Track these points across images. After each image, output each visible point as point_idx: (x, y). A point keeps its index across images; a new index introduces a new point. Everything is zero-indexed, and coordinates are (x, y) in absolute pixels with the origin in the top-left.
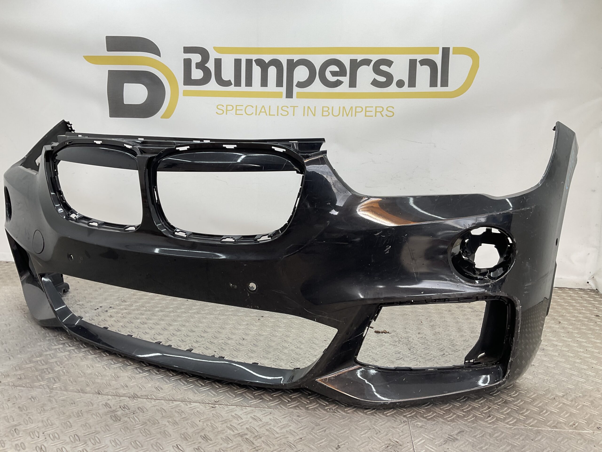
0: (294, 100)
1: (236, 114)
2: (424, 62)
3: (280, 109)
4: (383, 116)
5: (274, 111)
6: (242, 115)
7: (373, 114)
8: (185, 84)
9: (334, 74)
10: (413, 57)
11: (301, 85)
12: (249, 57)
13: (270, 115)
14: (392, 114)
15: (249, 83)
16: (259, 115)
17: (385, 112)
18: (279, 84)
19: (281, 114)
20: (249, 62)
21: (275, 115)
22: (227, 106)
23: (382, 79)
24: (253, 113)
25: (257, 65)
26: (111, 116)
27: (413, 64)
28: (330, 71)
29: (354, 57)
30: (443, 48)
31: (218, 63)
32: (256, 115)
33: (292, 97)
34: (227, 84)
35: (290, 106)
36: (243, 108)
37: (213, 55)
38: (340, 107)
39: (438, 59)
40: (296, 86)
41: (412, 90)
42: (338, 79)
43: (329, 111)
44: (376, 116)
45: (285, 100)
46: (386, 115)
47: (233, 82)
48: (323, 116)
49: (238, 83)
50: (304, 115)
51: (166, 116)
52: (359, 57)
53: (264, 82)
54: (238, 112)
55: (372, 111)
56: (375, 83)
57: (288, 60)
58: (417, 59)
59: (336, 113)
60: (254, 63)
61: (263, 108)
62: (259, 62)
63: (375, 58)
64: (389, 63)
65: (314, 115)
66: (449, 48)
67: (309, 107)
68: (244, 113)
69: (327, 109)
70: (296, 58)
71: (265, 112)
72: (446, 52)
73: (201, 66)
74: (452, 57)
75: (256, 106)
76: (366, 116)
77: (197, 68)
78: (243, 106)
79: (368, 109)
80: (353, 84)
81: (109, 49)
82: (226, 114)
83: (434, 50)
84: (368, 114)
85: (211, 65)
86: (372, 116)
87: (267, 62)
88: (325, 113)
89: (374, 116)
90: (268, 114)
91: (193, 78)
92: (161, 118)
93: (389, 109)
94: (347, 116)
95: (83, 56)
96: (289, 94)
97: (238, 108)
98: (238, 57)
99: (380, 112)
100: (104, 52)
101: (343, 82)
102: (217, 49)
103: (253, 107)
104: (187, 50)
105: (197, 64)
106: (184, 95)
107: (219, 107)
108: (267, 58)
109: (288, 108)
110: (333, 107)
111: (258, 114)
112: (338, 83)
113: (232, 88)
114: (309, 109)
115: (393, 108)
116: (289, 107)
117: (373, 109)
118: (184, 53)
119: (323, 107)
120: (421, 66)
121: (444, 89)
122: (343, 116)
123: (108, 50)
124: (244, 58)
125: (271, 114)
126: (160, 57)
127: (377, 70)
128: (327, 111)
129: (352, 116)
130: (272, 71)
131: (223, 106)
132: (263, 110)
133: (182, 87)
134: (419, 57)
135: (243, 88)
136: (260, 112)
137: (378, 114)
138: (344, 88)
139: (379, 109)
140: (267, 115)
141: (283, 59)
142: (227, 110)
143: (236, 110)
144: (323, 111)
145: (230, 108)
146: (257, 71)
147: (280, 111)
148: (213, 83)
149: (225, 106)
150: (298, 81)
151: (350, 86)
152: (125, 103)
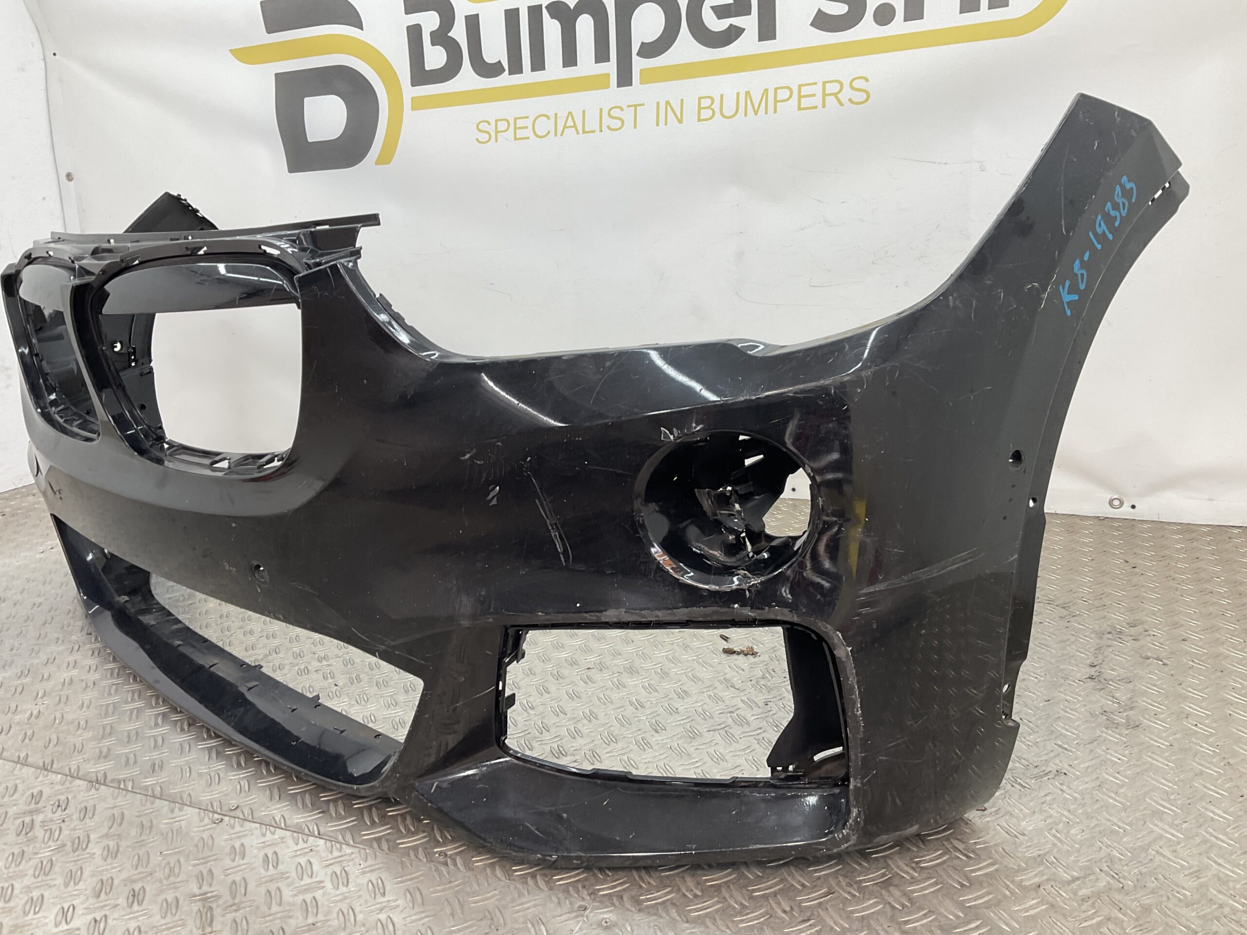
0: (637, 90)
1: (516, 139)
3: (605, 114)
4: (841, 104)
5: (592, 123)
6: (528, 138)
7: (817, 101)
8: (414, 84)
9: (722, 12)
11: (650, 50)
13: (584, 132)
14: (865, 96)
15: (538, 64)
16: (562, 135)
17: (845, 95)
18: (602, 55)
19: (608, 127)
20: (535, 13)
21: (595, 131)
22: (496, 121)
23: (840, 9)
24: (549, 132)
25: (553, 17)
26: (291, 169)
28: (711, 7)
31: (473, 23)
32: (556, 135)
33: (629, 83)
34: (495, 70)
35: (628, 106)
36: (529, 123)
37: (461, 9)
38: (738, 94)
40: (638, 54)
41: (915, 26)
42: (731, 25)
43: (712, 107)
44: (824, 106)
45: (615, 94)
46: (850, 100)
47: (506, 65)
48: (699, 120)
49: (516, 67)
50: (658, 125)
51: (385, 158)
53: (570, 58)
54: (520, 133)
55: (814, 95)
56: (822, 21)
59: (729, 110)
60: (545, 12)
61: (570, 118)
62: (557, 10)
65: (680, 121)
67: (667, 103)
68: (532, 136)
69: (708, 102)
71: (575, 126)
73: (441, 37)
75: (556, 114)
76: (799, 109)
77: (433, 44)
78: (528, 117)
79: (805, 91)
80: (767, 31)
81: (270, 28)
82: (496, 141)
84: (805, 102)
85: (459, 33)
86: (816, 107)
87: (572, 7)
88: (706, 114)
89: (820, 106)
90: (580, 131)
91: (427, 68)
92: (375, 164)
93: (857, 84)
94: (756, 113)
95: (229, 51)
96: (625, 78)
97: (519, 123)
99: (835, 95)
100: (261, 36)
101: (744, 30)
103: (549, 119)
104: (411, 6)
105: (432, 33)
106: (413, 108)
107: (480, 127)
109: (622, 109)
110: (722, 96)
111: (559, 133)
112: (732, 35)
113: (506, 79)
114: (669, 108)
115: (867, 80)
116: (625, 107)
117: (818, 90)
118: (406, 13)
119: (700, 99)
121: (999, 14)
122: (746, 115)
123: (269, 31)
124: (523, 4)
125: (586, 130)
126: (362, 29)
128: (709, 107)
129: (766, 113)
130: (585, 26)
131: (489, 124)
132: (570, 123)
133: (409, 92)
135: (528, 76)
136: (565, 127)
137: (830, 100)
138: (748, 43)
139: (832, 88)
140: (578, 133)
142: (497, 132)
144: (700, 108)
145: (502, 126)
146: (552, 29)
147: (607, 121)
148: (467, 74)
149: (493, 123)
150: (642, 43)
151: (761, 38)
152: (309, 139)
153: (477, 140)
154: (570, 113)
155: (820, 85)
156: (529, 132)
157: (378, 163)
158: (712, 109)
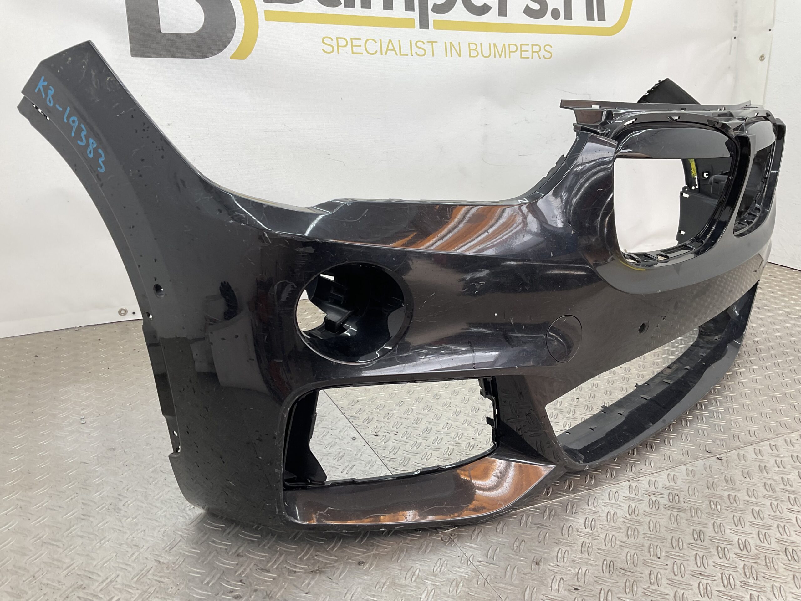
0: (431, 33)
1: (353, 53)
3: (413, 45)
4: (540, 58)
5: (405, 49)
6: (362, 54)
7: (529, 54)
13: (401, 55)
14: (550, 55)
16: (386, 54)
17: (542, 53)
19: (416, 53)
21: (407, 55)
22: (337, 38)
24: (377, 51)
32: (382, 54)
35: (428, 42)
36: (362, 43)
38: (489, 44)
43: (477, 50)
44: (532, 58)
45: (417, 32)
46: (544, 56)
48: (470, 56)
54: (356, 50)
59: (486, 53)
61: (390, 44)
65: (460, 56)
67: (451, 44)
68: (365, 52)
69: (474, 47)
71: (394, 50)
75: (381, 40)
76: (521, 57)
78: (361, 39)
79: (523, 48)
82: (338, 52)
84: (523, 54)
86: (529, 58)
88: (473, 53)
89: (531, 58)
92: (231, 58)
93: (548, 48)
94: (500, 56)
97: (354, 43)
99: (538, 52)
103: (376, 42)
107: (325, 40)
109: (424, 44)
110: (481, 44)
111: (384, 52)
114: (452, 47)
115: (551, 47)
116: (425, 42)
117: (529, 48)
122: (495, 57)
125: (402, 53)
128: (475, 50)
129: (506, 57)
131: (332, 40)
132: (391, 47)
136: (387, 50)
137: (535, 54)
139: (536, 49)
140: (397, 55)
142: (338, 46)
143: (352, 46)
144: (470, 50)
145: (342, 42)
147: (415, 49)
149: (335, 40)
152: (162, 31)
153: (323, 50)
154: (390, 41)
156: (362, 49)
158: (477, 51)
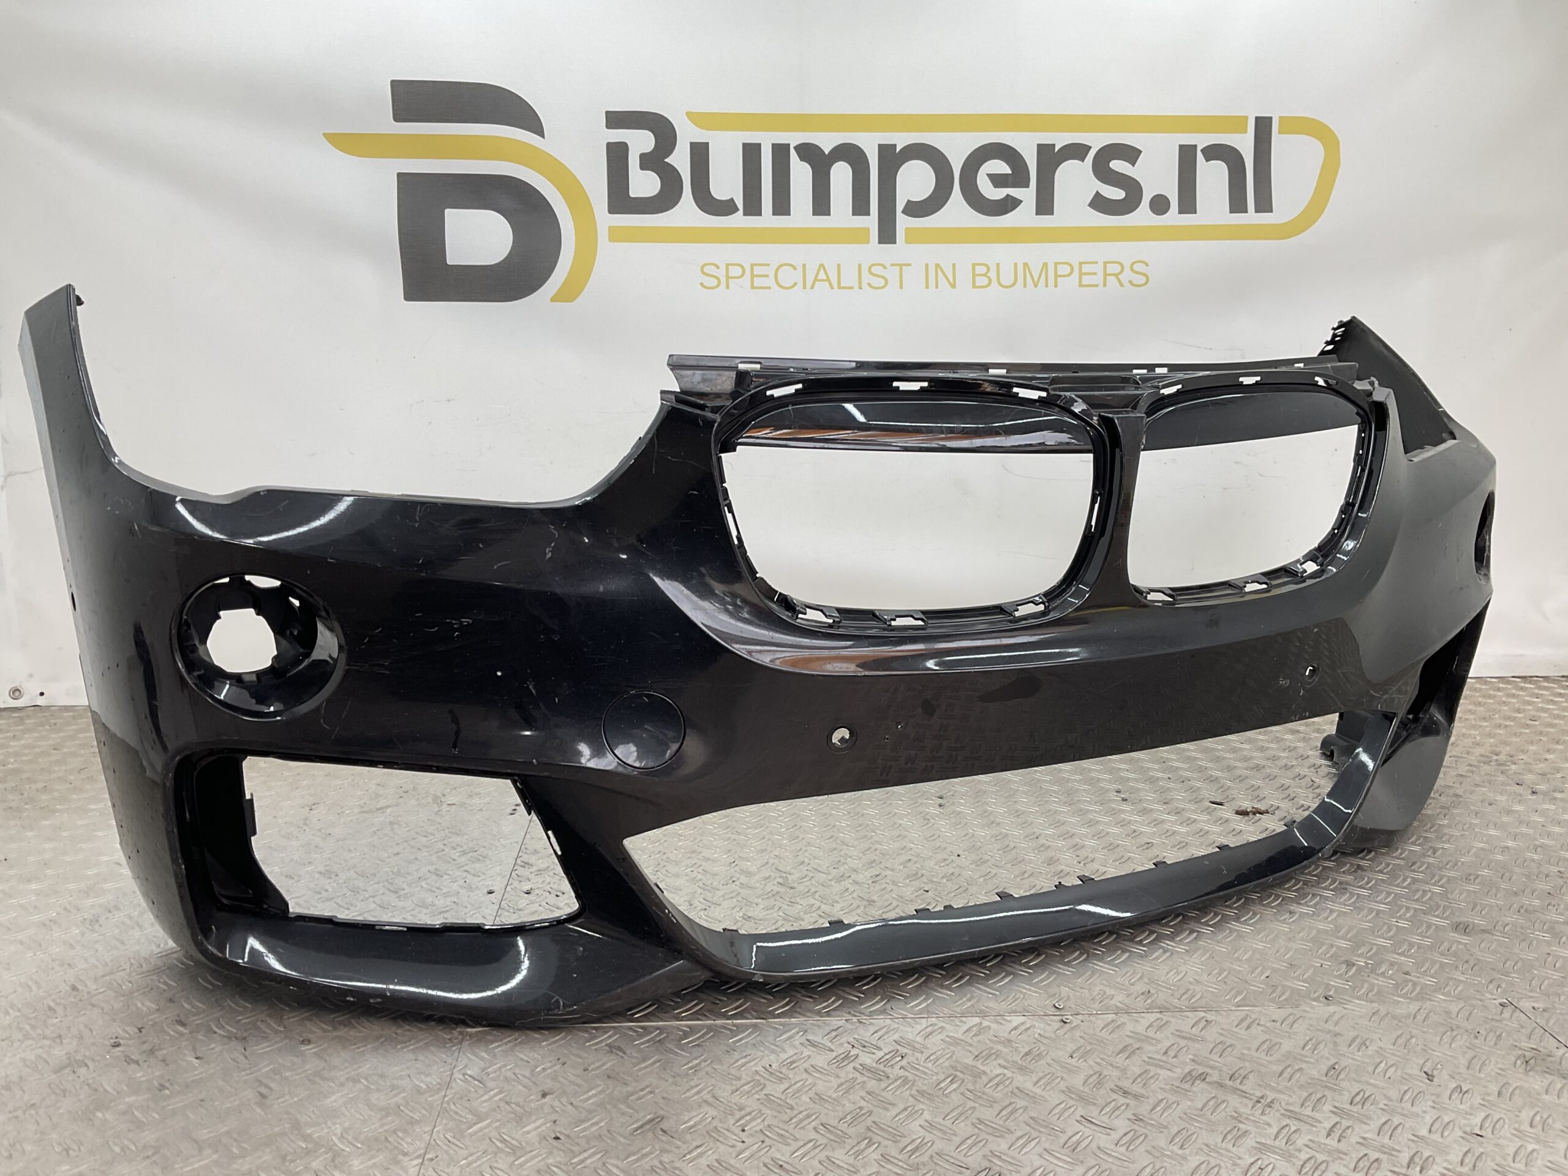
1: (753, 287)
2: (1214, 152)
4: (1122, 285)
6: (769, 288)
7: (1099, 279)
8: (612, 210)
9: (998, 180)
10: (1188, 139)
11: (915, 209)
12: (782, 138)
13: (839, 287)
14: (1144, 280)
15: (782, 206)
16: (812, 287)
17: (1125, 277)
18: (860, 207)
19: (869, 284)
20: (781, 152)
21: (852, 288)
22: (727, 265)
23: (1116, 194)
24: (796, 284)
25: (802, 159)
26: (410, 296)
27: (1187, 155)
28: (988, 175)
29: (1046, 138)
30: (1257, 118)
31: (700, 153)
32: (805, 287)
33: (893, 241)
34: (726, 208)
35: (892, 265)
36: (770, 270)
37: (686, 134)
39: (1245, 144)
40: (904, 212)
41: (1188, 219)
42: (1008, 195)
44: (1105, 285)
45: (874, 250)
46: (1130, 282)
47: (740, 204)
48: (974, 286)
49: (753, 207)
51: (568, 294)
52: (1060, 140)
53: (821, 204)
54: (758, 282)
55: (1095, 274)
56: (1099, 203)
57: (882, 148)
58: (1196, 146)
60: (793, 154)
61: (822, 271)
62: (808, 152)
63: (1096, 141)
64: (1131, 154)
65: (953, 286)
66: (1271, 118)
67: (937, 266)
69: (983, 270)
70: (901, 140)
71: (828, 280)
72: (1263, 126)
73: (653, 161)
74: (1277, 140)
75: (804, 265)
76: (1081, 285)
77: (642, 168)
78: (768, 265)
79: (1086, 268)
80: (1045, 205)
81: (400, 115)
82: (727, 287)
83: (1236, 124)
84: (1086, 280)
85: (680, 160)
86: (1097, 286)
87: (827, 153)
88: (981, 281)
89: (1101, 285)
90: (835, 285)
91: (632, 195)
92: (552, 300)
93: (1138, 267)
94: (1036, 286)
95: (324, 134)
96: (887, 234)
97: (758, 270)
98: (752, 138)
99: (1116, 275)
100: (384, 122)
101: (1022, 201)
102: (697, 118)
104: (616, 120)
105: (643, 156)
107: (706, 269)
108: (827, 142)
109: (885, 268)
110: (998, 265)
111: (809, 284)
112: (1008, 205)
113: (738, 220)
114: (939, 271)
115: (1147, 265)
116: (888, 265)
117: (1099, 268)
118: (607, 127)
119: (974, 265)
120: (1207, 161)
121: (1264, 218)
122: (1025, 286)
123: (398, 118)
124: (766, 141)
126: (543, 137)
127: (1102, 171)
129: (1047, 286)
130: (841, 175)
131: (718, 267)
132: (822, 276)
134: (1201, 141)
135: (767, 218)
136: (816, 280)
137: (1111, 280)
138: (1025, 215)
139: (1113, 269)
140: (832, 288)
141: (870, 144)
142: (728, 277)
143: (753, 276)
144: (974, 275)
145: (735, 271)
146: (801, 174)
147: (866, 278)
148: (687, 206)
149: (723, 267)
150: (909, 201)
151: (1039, 212)
152: (450, 261)
153: (702, 284)
154: (822, 266)
155: (1101, 265)
157: (554, 299)
158: (988, 277)
